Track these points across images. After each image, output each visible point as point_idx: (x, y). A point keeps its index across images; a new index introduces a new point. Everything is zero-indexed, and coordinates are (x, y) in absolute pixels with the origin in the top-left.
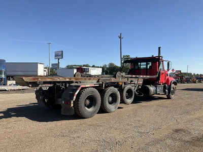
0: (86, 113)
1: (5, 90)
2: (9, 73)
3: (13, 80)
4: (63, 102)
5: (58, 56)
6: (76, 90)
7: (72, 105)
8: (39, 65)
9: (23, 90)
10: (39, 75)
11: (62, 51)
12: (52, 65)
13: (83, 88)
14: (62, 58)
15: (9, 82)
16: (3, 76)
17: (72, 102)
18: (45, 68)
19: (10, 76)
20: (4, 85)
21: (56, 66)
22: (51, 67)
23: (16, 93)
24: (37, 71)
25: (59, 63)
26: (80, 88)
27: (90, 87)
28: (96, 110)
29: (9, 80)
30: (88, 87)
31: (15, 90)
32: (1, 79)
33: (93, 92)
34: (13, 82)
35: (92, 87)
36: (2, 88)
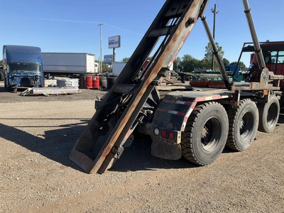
0: (203, 155)
1: (42, 95)
2: (47, 69)
3: (53, 79)
4: (157, 132)
5: (113, 43)
7: (179, 141)
8: (87, 56)
9: (68, 94)
10: (88, 71)
11: (119, 36)
12: (105, 57)
14: (119, 46)
15: (47, 82)
16: (38, 73)
17: (179, 135)
18: (96, 61)
19: (47, 73)
20: (40, 86)
21: (110, 59)
22: (103, 59)
23: (59, 99)
24: (85, 66)
25: (114, 54)
26: (194, 104)
27: (211, 101)
29: (47, 78)
30: (208, 102)
31: (56, 95)
32: (35, 78)
33: (217, 111)
34: (54, 82)
35: (215, 101)
36: (37, 91)
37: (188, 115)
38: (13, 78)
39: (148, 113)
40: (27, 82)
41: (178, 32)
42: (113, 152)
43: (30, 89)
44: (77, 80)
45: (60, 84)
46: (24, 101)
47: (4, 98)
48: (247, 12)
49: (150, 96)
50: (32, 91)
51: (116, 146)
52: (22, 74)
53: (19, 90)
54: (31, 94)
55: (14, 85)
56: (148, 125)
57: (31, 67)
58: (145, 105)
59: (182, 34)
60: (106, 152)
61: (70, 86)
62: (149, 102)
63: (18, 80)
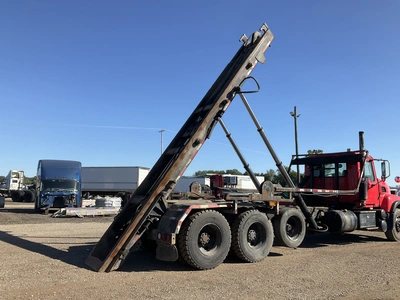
1: (77, 216)
3: (92, 198)
4: (159, 236)
6: (182, 214)
7: (174, 242)
8: (140, 170)
9: (106, 216)
13: (194, 211)
15: (85, 203)
16: (75, 191)
17: (174, 236)
19: (87, 192)
20: (76, 206)
23: (94, 221)
24: (137, 183)
26: (189, 211)
27: (208, 209)
28: (221, 255)
29: (86, 198)
30: (204, 210)
31: (91, 216)
32: (71, 197)
33: (214, 218)
34: (92, 202)
35: (213, 209)
36: (70, 211)
37: (182, 219)
38: (45, 197)
39: (155, 220)
40: (60, 202)
41: (185, 151)
42: (119, 254)
43: (63, 210)
44: (119, 199)
45: (99, 204)
46: (55, 222)
47: (33, 219)
48: (260, 130)
49: (157, 205)
50: (65, 212)
51: (123, 249)
52: (57, 193)
53: (50, 212)
54: (64, 216)
55: (45, 206)
56: (154, 231)
57: (68, 184)
58: (152, 213)
59: (189, 153)
60: (114, 253)
61: (111, 207)
62: (156, 210)
63: (51, 199)
